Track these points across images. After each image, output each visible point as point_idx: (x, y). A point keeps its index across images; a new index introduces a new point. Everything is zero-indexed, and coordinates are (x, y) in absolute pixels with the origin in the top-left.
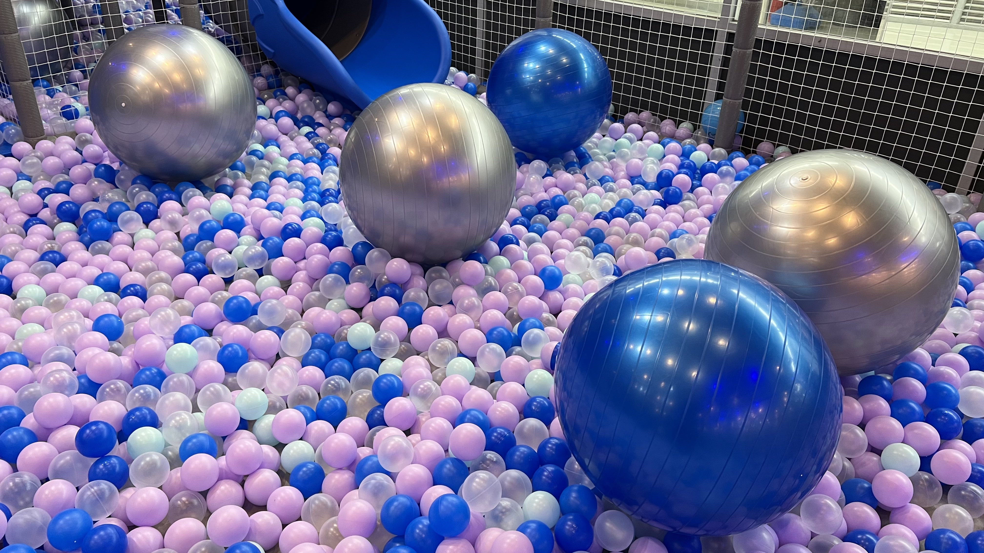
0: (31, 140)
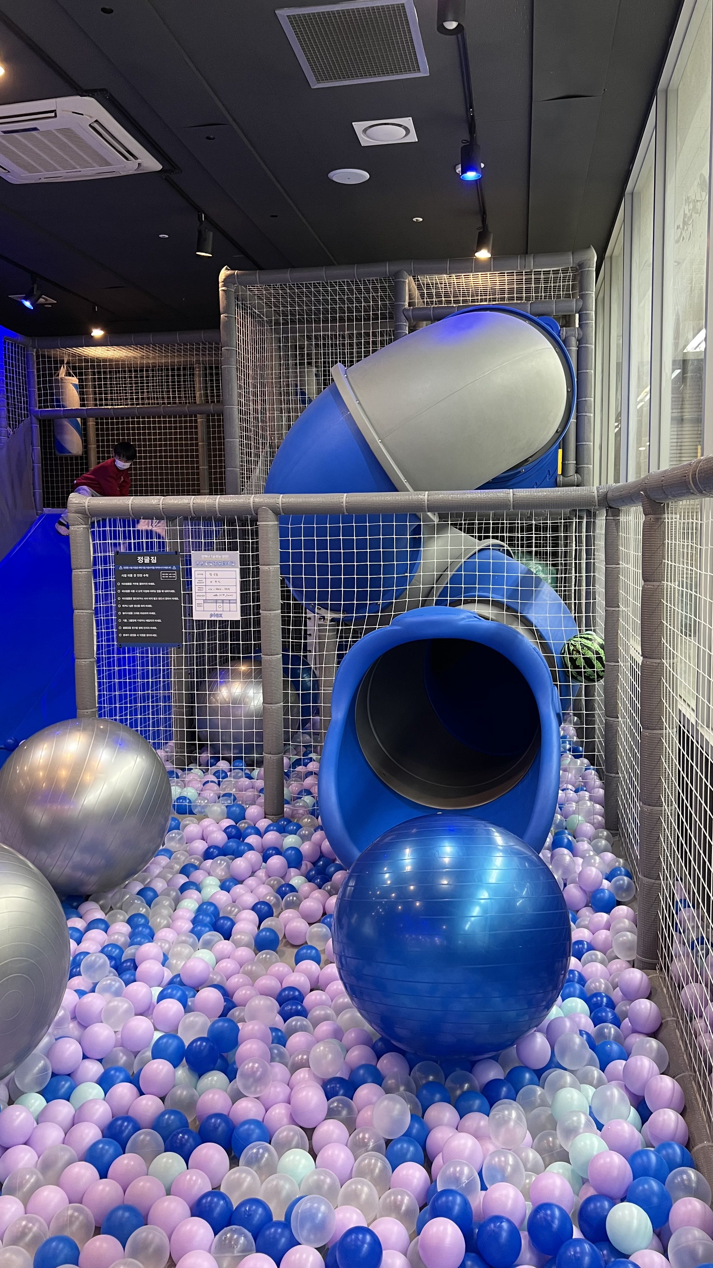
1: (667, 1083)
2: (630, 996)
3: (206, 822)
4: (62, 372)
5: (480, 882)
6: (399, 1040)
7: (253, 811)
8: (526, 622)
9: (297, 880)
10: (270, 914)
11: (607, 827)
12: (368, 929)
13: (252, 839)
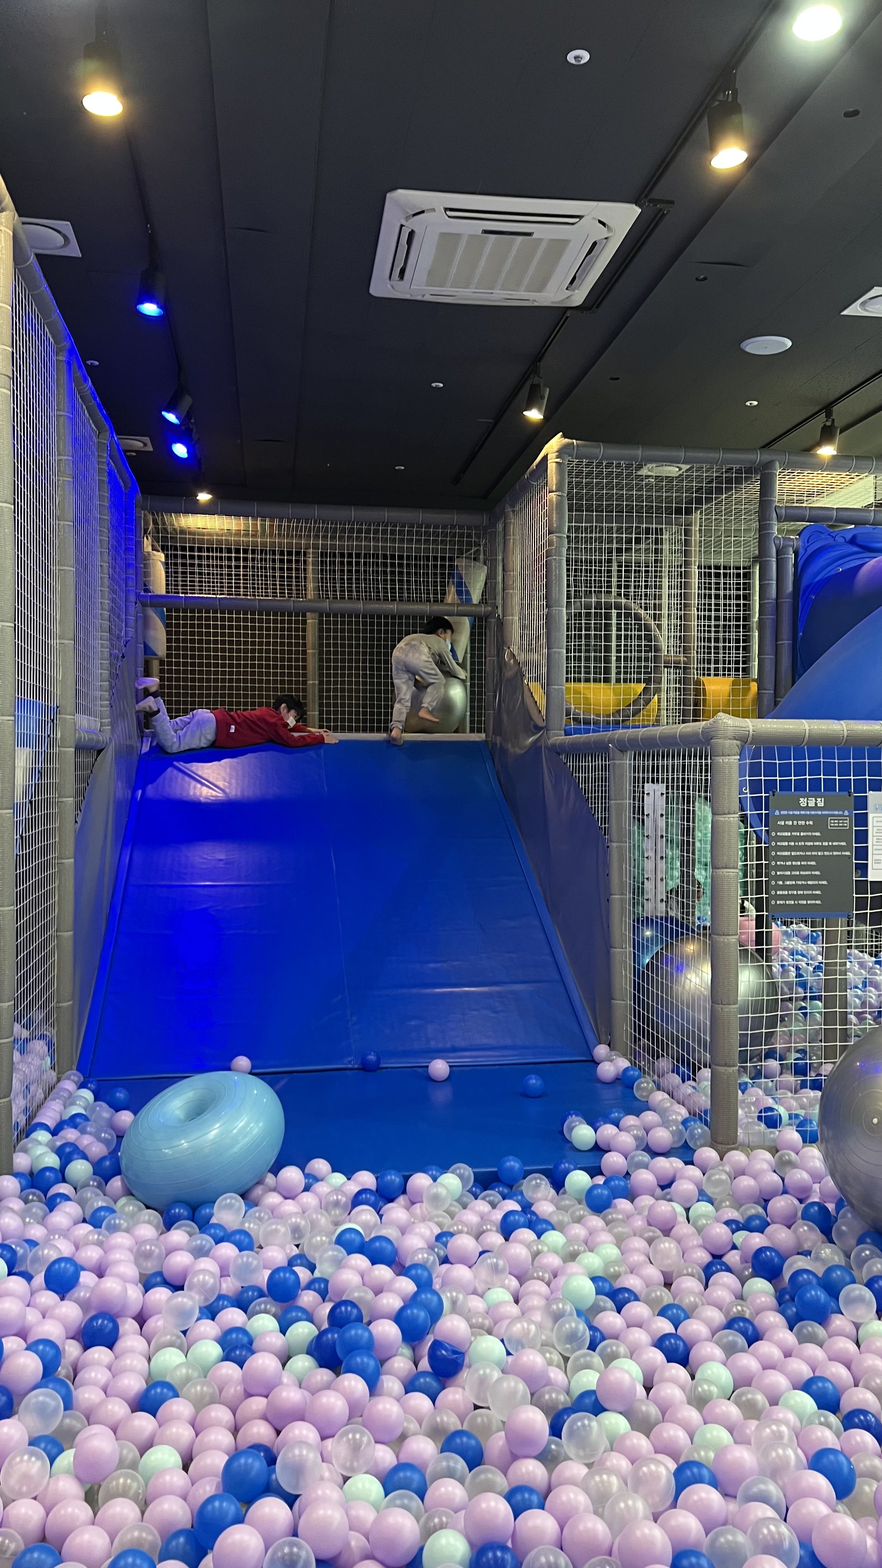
0: (720, 1147)
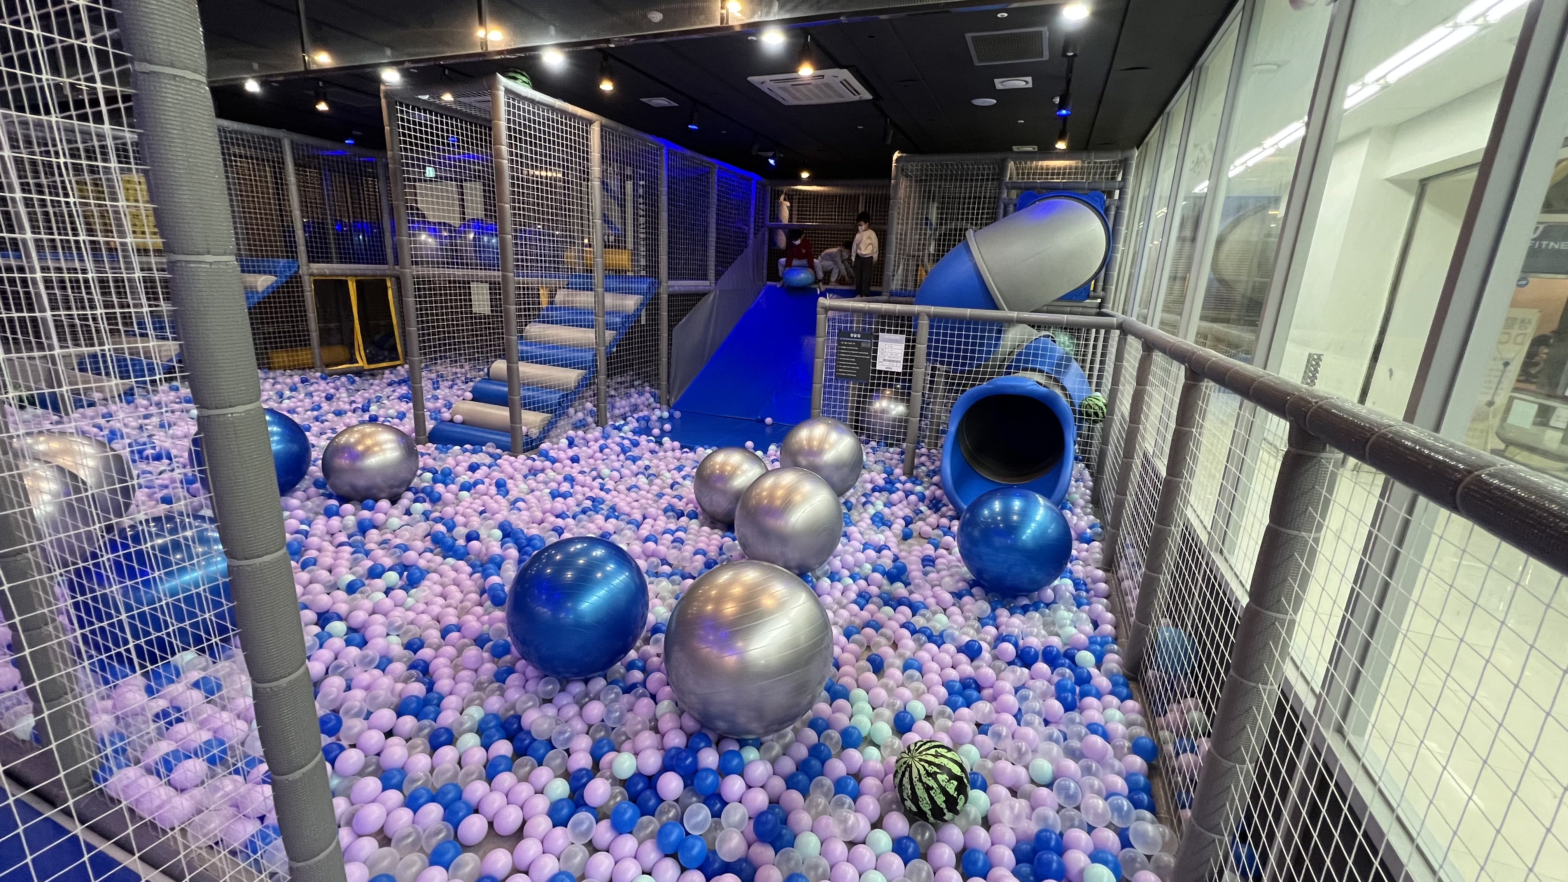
1: (1109, 615)
2: (1095, 581)
3: (873, 474)
4: (782, 197)
5: (1032, 520)
6: (984, 580)
7: (898, 471)
8: (1063, 388)
9: (923, 508)
10: (911, 523)
11: (1092, 502)
12: (976, 533)
13: (898, 485)
